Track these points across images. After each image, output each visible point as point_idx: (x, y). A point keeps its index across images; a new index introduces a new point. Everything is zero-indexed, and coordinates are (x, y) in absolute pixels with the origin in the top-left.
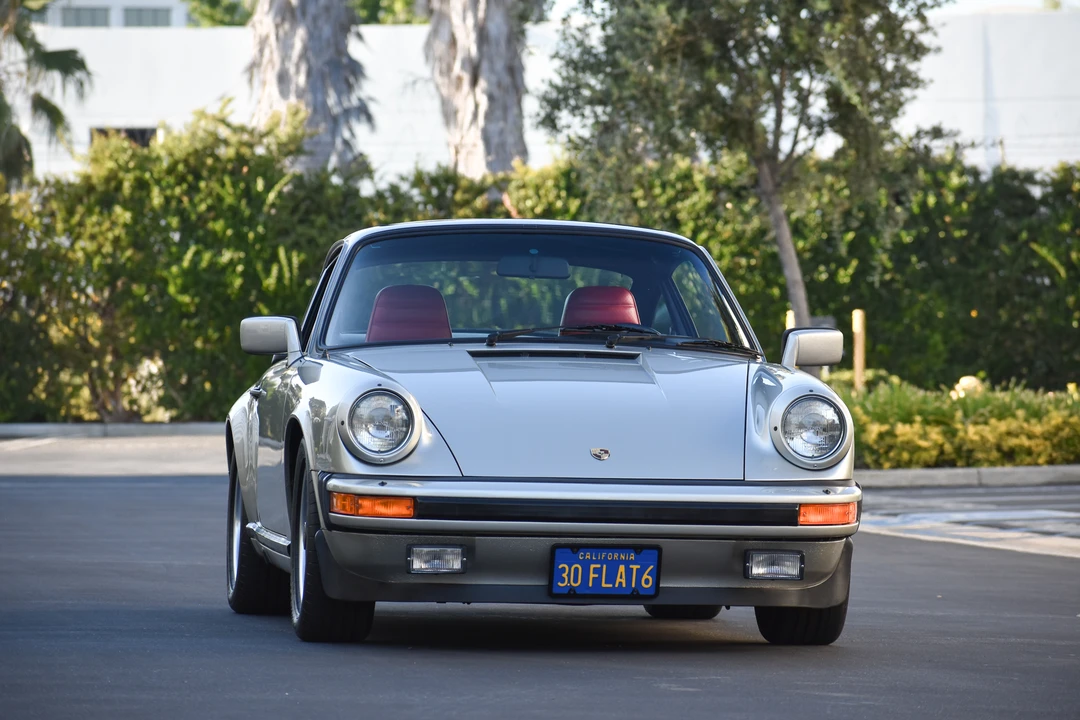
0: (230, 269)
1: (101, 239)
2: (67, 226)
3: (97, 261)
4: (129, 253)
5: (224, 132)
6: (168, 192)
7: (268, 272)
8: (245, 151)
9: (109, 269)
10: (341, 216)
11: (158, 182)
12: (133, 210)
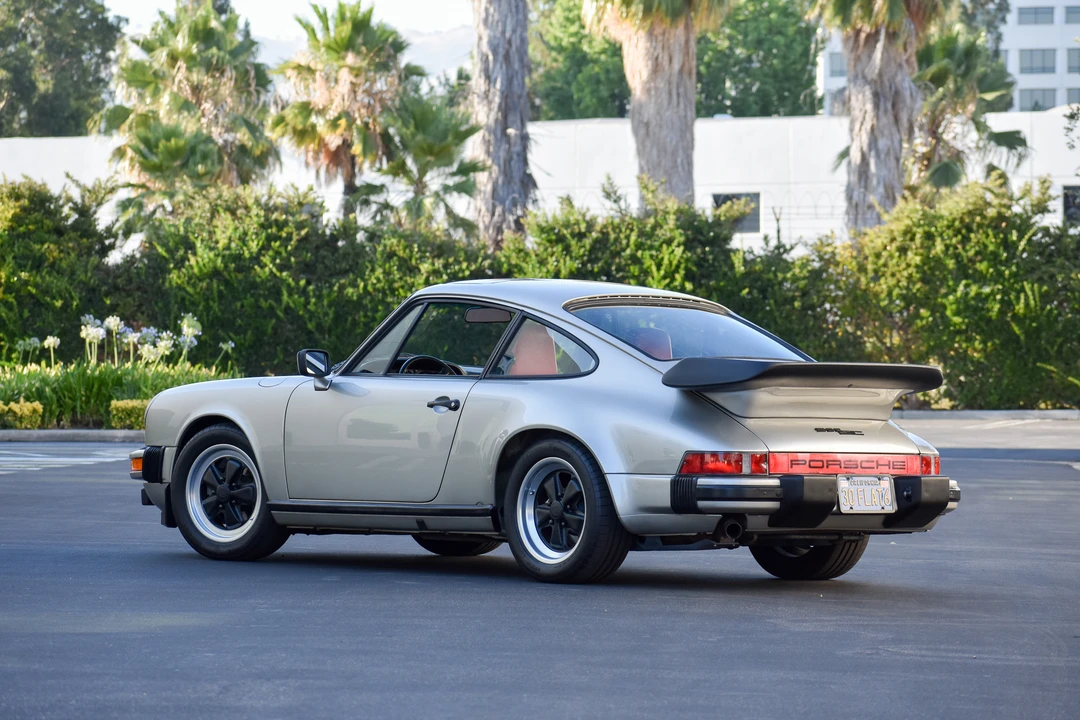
0: (992, 297)
1: (898, 275)
2: (875, 267)
3: (896, 292)
4: (918, 285)
5: (989, 197)
6: (948, 242)
7: (1018, 298)
8: (1003, 210)
9: (903, 297)
10: (1076, 259)
11: (941, 235)
12: (921, 255)
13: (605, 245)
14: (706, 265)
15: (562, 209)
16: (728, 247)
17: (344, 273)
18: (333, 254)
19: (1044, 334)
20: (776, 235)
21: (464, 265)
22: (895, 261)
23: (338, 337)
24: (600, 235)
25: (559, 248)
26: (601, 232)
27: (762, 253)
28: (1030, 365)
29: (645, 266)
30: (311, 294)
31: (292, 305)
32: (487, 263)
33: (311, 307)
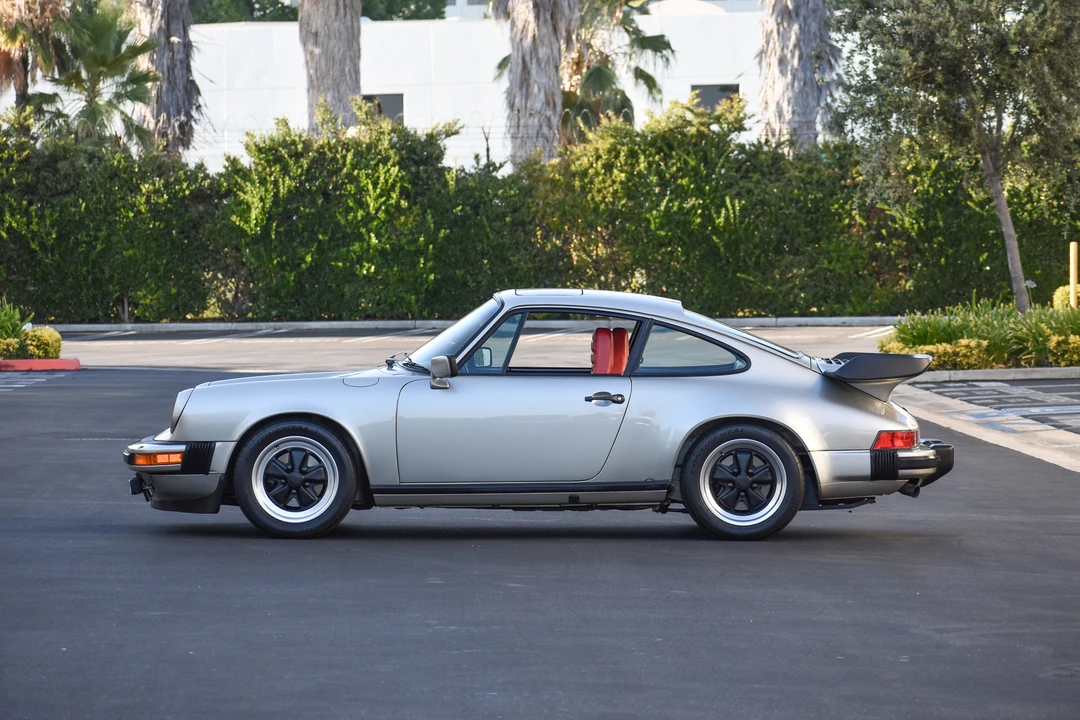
0: (692, 212)
1: (605, 192)
2: (582, 184)
3: (602, 206)
4: (623, 202)
5: (689, 116)
6: (651, 159)
7: (719, 213)
8: (703, 129)
9: (610, 212)
10: (771, 174)
11: (644, 152)
12: (626, 172)
13: (322, 165)
14: (421, 183)
15: (278, 129)
16: (440, 165)
17: (67, 192)
18: (54, 175)
19: (742, 246)
20: (485, 153)
21: (185, 185)
22: (601, 178)
23: (60, 256)
24: (315, 154)
25: (278, 167)
26: (317, 151)
27: (473, 171)
28: (730, 276)
29: (362, 185)
30: (33, 213)
31: (14, 225)
32: (206, 183)
33: (34, 227)
